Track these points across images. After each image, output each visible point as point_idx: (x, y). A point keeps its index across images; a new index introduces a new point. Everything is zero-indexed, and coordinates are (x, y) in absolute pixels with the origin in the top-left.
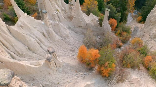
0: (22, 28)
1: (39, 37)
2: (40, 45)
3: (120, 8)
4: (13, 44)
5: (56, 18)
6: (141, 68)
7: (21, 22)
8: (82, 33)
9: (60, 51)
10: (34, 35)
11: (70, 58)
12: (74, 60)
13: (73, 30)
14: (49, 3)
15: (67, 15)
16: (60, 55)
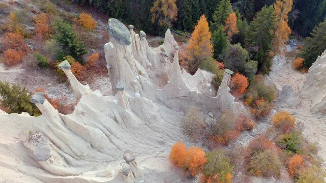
0: (83, 115)
1: (108, 126)
2: (109, 138)
3: (258, 47)
4: (69, 143)
5: (136, 88)
6: (282, 174)
7: (82, 105)
8: (181, 109)
9: (141, 145)
10: (101, 123)
11: (156, 157)
12: (163, 160)
13: (164, 104)
14: (126, 66)
15: (155, 72)
16: (139, 152)
